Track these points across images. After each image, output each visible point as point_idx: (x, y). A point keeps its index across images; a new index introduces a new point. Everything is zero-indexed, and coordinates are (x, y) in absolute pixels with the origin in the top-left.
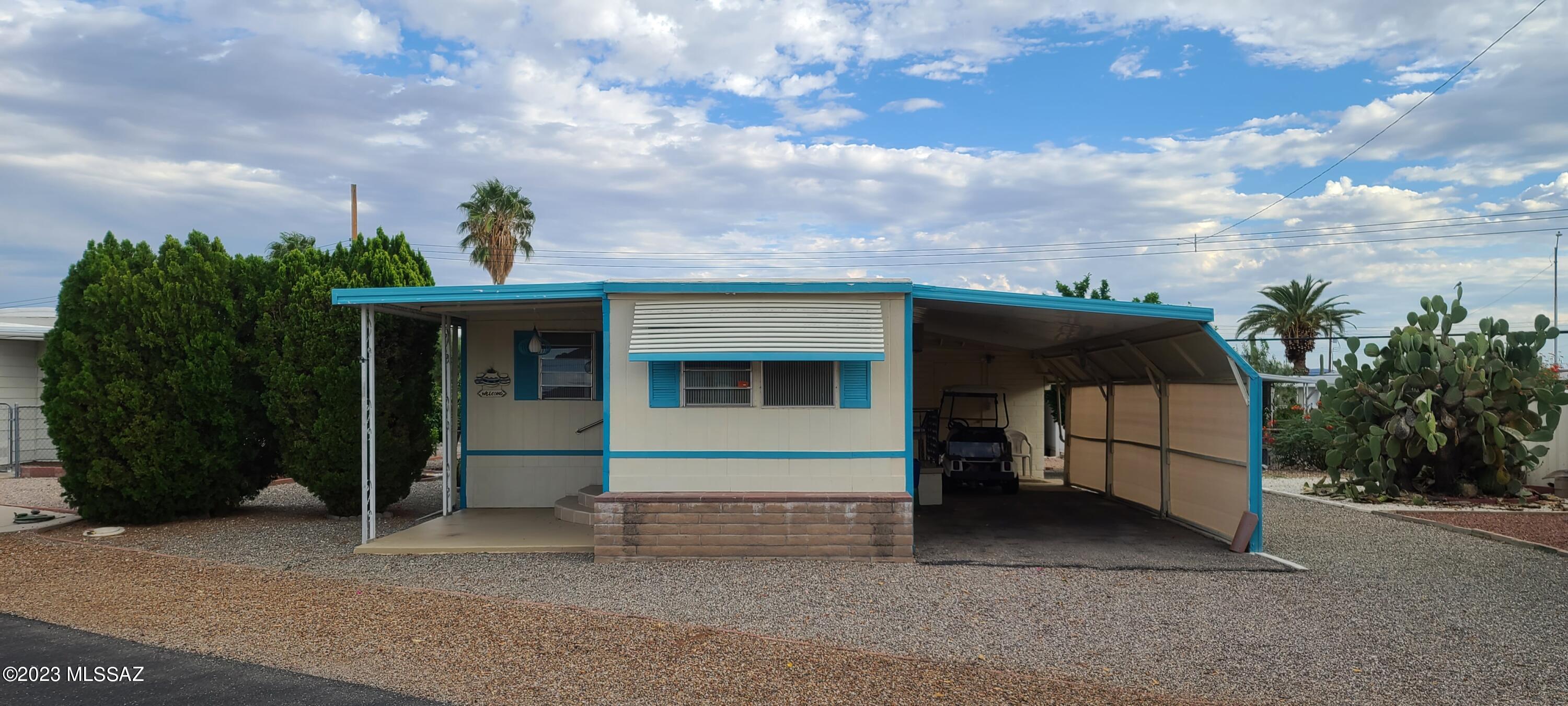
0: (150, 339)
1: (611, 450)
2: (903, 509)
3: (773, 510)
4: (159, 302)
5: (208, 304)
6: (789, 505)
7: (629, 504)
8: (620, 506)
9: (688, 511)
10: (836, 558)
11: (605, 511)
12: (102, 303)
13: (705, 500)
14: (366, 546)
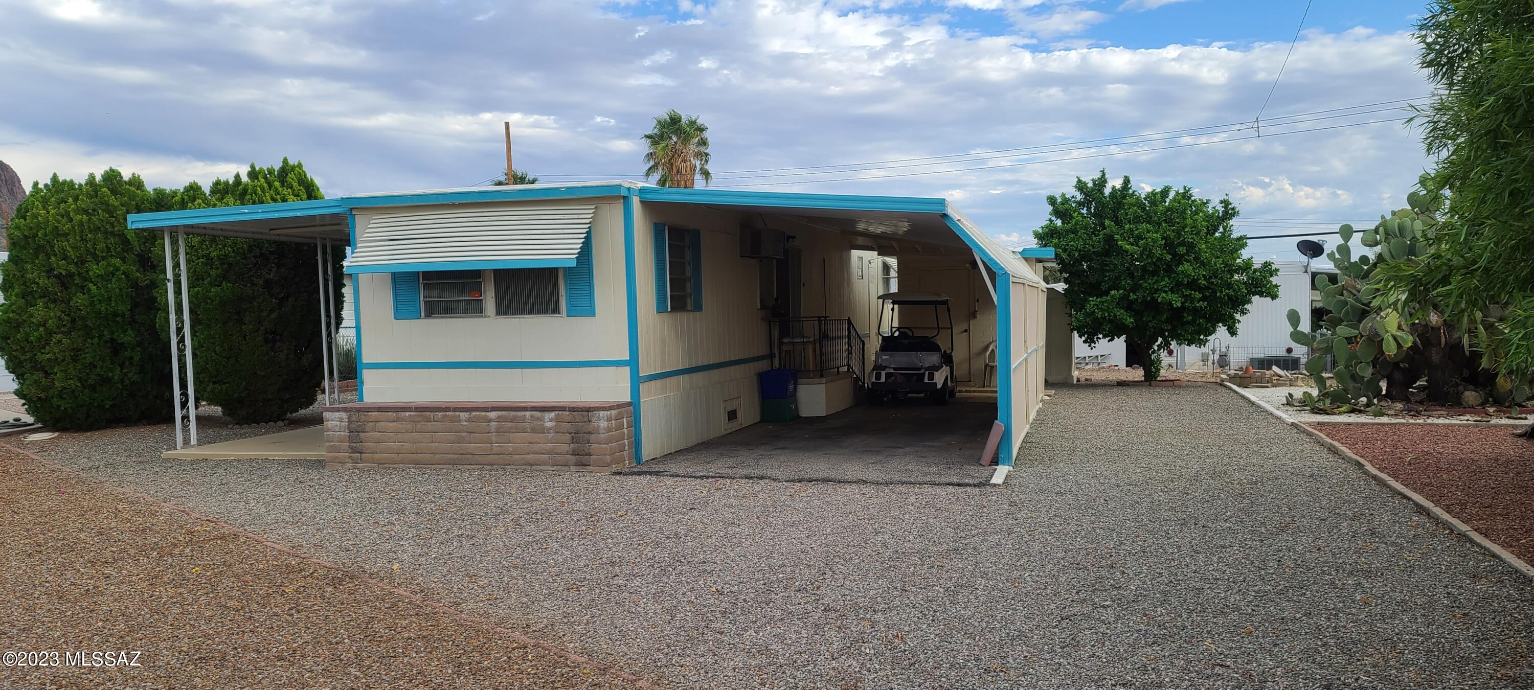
0: (61, 267)
1: (364, 362)
2: (599, 419)
3: (478, 419)
6: (493, 415)
7: (353, 413)
8: (344, 415)
9: (403, 419)
10: (538, 468)
11: (332, 420)
13: (417, 409)
14: (179, 452)
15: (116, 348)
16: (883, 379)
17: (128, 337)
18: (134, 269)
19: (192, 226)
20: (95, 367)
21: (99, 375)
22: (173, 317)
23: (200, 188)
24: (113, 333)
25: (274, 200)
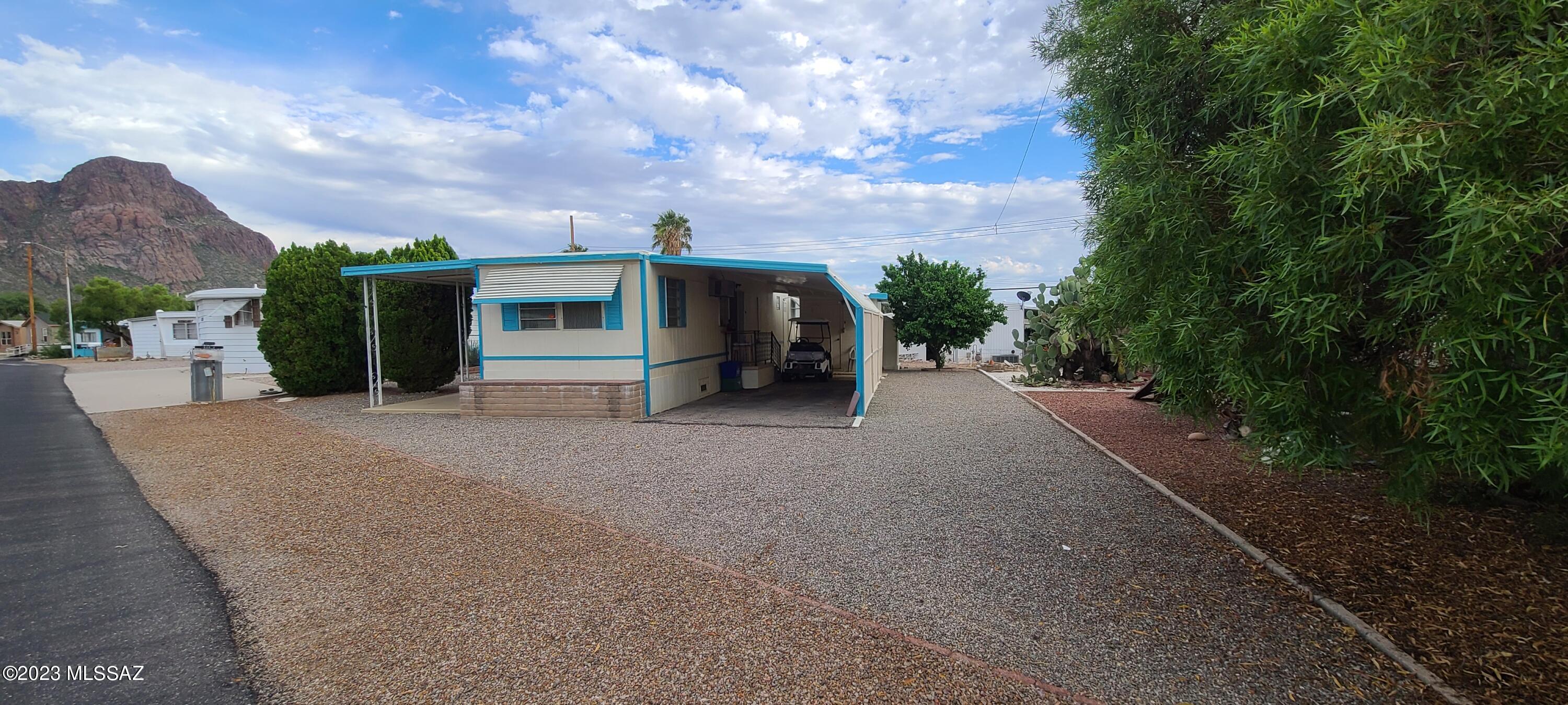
0: (300, 298)
1: (485, 355)
2: (625, 390)
3: (553, 390)
4: (305, 278)
6: (561, 387)
7: (477, 386)
8: (472, 388)
9: (508, 390)
10: (589, 419)
11: (465, 390)
12: (278, 280)
13: (516, 384)
14: (371, 409)
15: (334, 347)
16: (791, 367)
17: (341, 341)
18: (345, 300)
19: (380, 275)
20: (321, 358)
21: (322, 363)
22: (368, 329)
23: (385, 252)
24: (332, 338)
25: (430, 260)
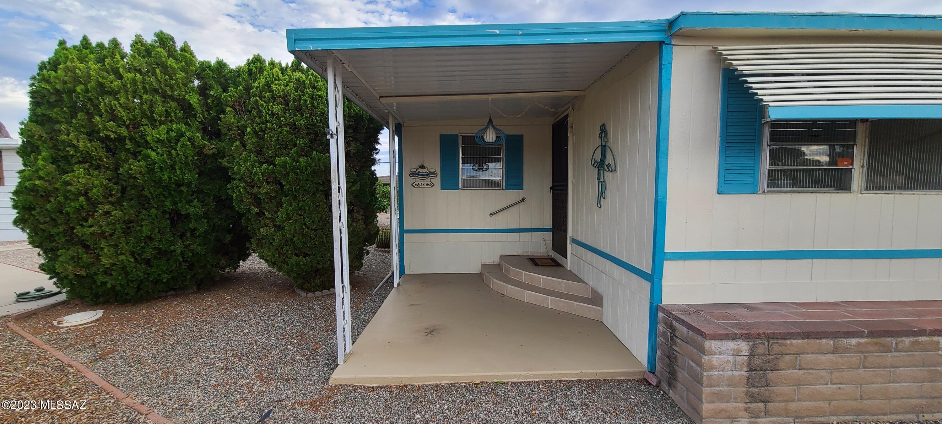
4: (119, 92)
5: (172, 98)
8: (743, 346)
9: (846, 350)
11: (720, 353)
12: (57, 91)
13: (872, 334)
15: (177, 219)
17: (193, 208)
20: (153, 240)
21: (157, 248)
24: (175, 203)
